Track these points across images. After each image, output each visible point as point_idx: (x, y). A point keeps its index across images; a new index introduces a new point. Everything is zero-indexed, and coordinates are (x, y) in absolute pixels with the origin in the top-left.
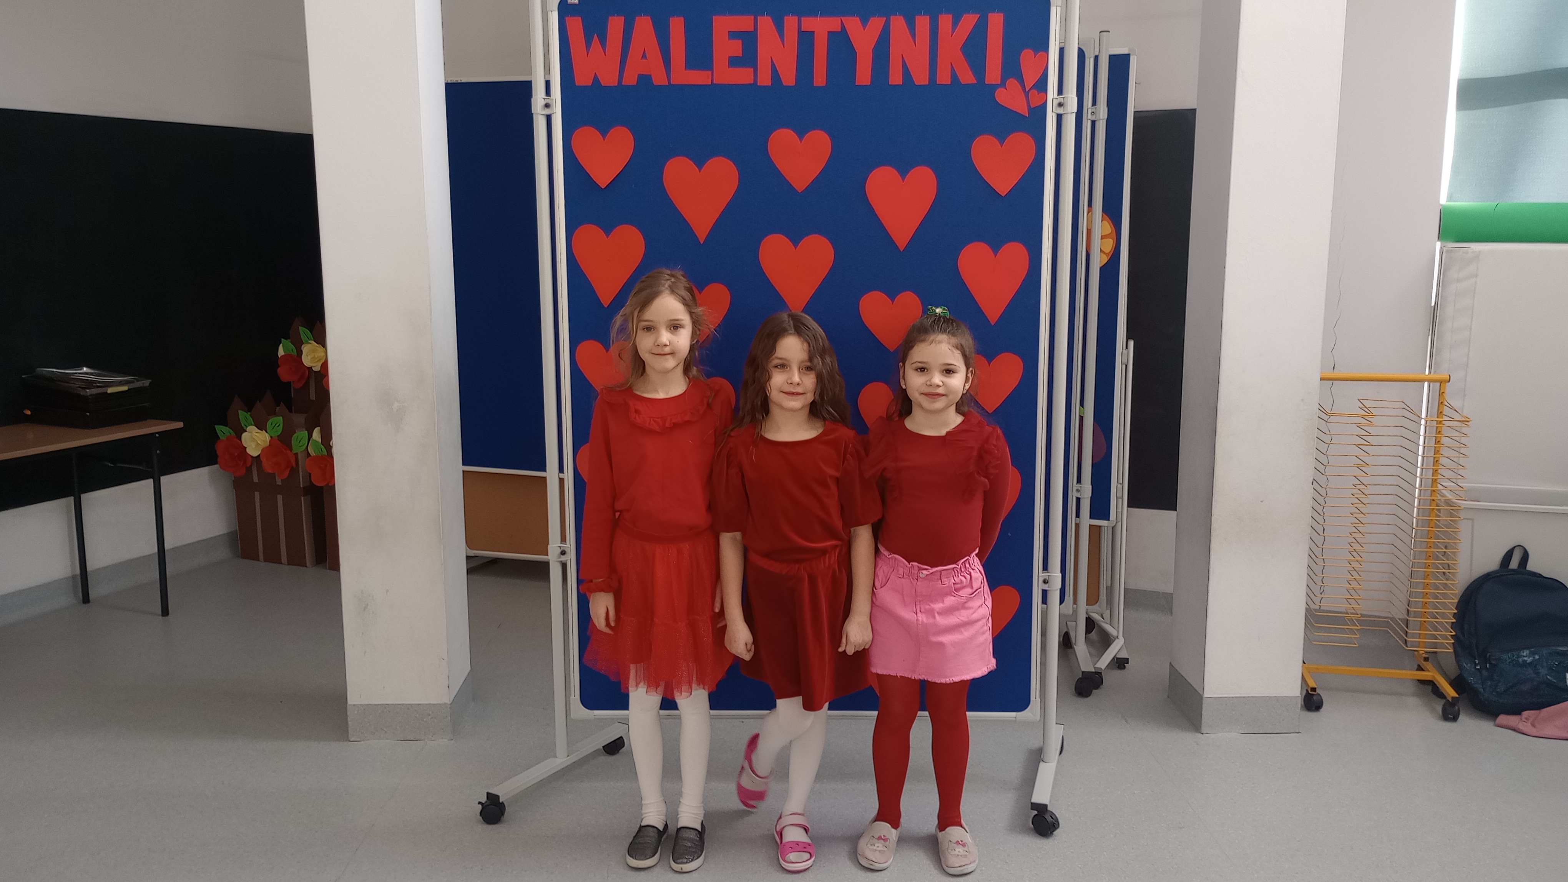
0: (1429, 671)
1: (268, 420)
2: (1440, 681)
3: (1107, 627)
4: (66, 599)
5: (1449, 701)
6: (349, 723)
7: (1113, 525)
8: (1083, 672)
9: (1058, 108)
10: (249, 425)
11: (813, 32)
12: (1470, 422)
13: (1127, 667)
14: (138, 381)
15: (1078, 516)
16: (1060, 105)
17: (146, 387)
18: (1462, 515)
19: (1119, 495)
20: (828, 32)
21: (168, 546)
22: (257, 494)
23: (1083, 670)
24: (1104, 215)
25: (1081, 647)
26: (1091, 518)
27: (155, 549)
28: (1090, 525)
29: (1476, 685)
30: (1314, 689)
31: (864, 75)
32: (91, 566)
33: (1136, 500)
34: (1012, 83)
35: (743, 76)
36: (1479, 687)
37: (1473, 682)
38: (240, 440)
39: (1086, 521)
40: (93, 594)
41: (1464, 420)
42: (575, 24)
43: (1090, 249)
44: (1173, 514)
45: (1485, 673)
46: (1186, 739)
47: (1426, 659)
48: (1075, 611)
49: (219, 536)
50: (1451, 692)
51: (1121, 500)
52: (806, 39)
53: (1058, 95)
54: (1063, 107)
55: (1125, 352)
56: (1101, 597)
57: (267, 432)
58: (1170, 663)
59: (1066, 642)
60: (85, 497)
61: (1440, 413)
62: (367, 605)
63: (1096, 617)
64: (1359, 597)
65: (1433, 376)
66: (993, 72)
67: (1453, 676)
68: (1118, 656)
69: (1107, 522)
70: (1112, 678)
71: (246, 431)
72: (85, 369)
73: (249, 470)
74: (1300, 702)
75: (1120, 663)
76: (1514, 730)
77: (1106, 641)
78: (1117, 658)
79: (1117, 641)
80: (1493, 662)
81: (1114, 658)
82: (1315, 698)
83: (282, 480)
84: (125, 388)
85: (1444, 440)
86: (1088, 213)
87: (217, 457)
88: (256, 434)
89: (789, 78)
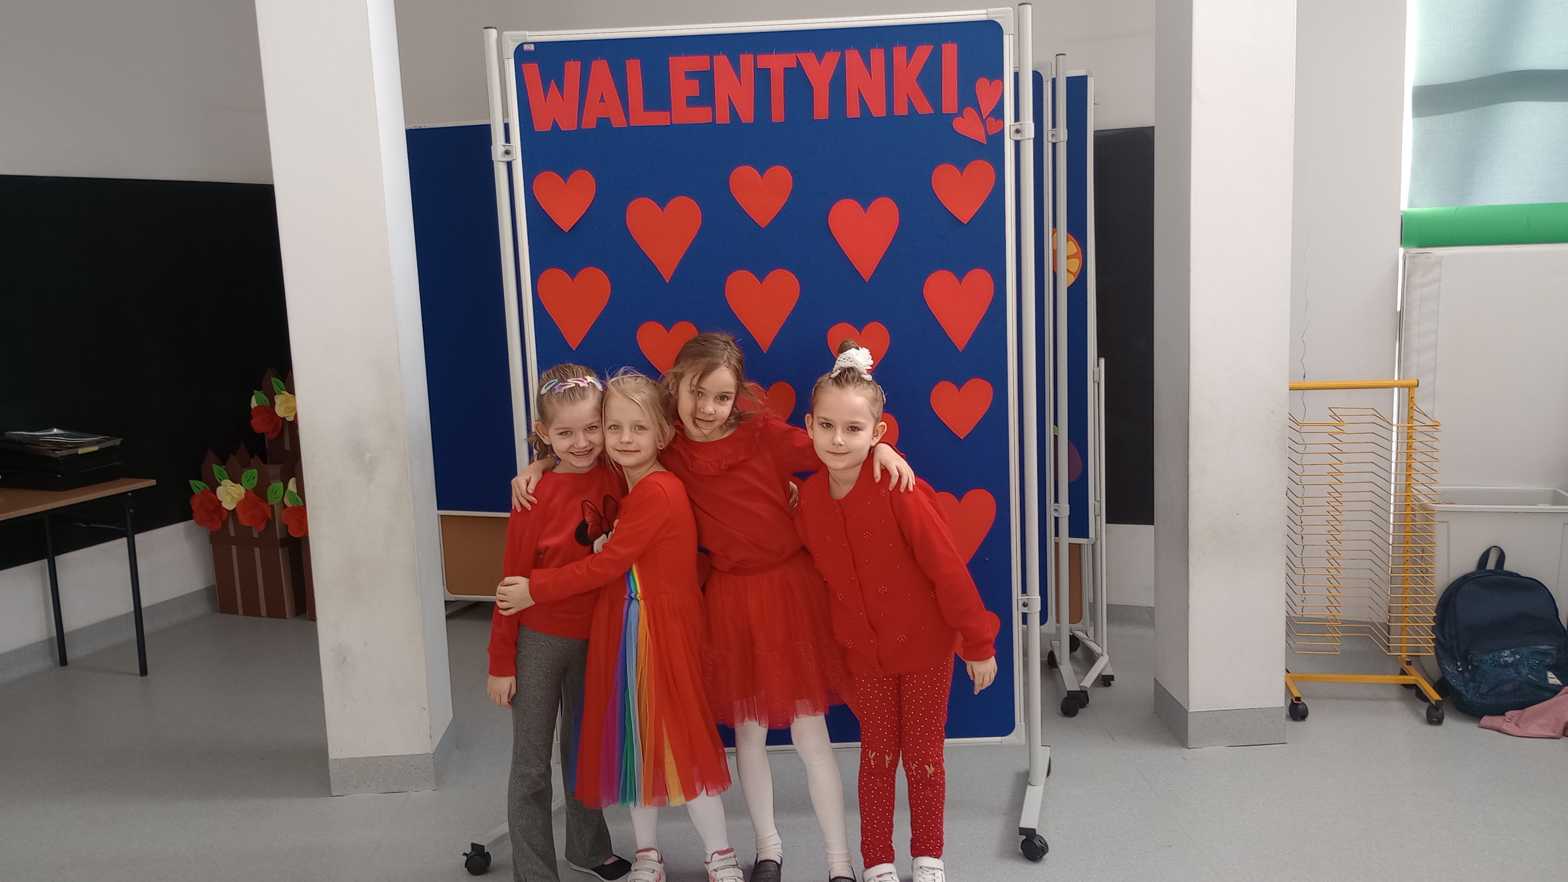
0: (1411, 675)
1: (243, 472)
2: (1423, 684)
3: (1092, 645)
4: (45, 662)
5: (1433, 704)
6: (332, 778)
7: (1092, 543)
8: (1068, 691)
9: (1015, 135)
10: (224, 479)
11: (770, 69)
12: (1440, 426)
13: (1112, 684)
14: (108, 440)
15: (1057, 535)
16: (1018, 131)
17: (117, 446)
18: (1437, 518)
19: (1097, 512)
20: (784, 68)
21: (144, 603)
22: (234, 548)
23: (1068, 690)
24: (1069, 235)
25: (1066, 667)
26: (1070, 536)
27: (131, 608)
28: (1069, 544)
29: (1458, 688)
30: (1298, 699)
31: (821, 110)
32: (67, 627)
33: (1115, 515)
34: (969, 112)
35: (700, 115)
36: (1461, 688)
37: (1456, 685)
38: (215, 494)
39: (1065, 539)
40: (70, 655)
41: (1435, 424)
42: (532, 70)
43: (1056, 270)
44: (1150, 528)
45: (1467, 675)
46: (1173, 754)
47: (1409, 663)
48: (1058, 629)
49: (197, 591)
50: (1434, 696)
51: (1099, 517)
52: (763, 76)
53: (1015, 122)
54: (1020, 134)
55: (1096, 370)
56: (1084, 615)
57: (242, 485)
58: (1155, 679)
59: (1050, 662)
60: (61, 560)
61: (1411, 418)
62: (346, 658)
63: (1080, 634)
64: (1339, 605)
65: (1401, 382)
66: (950, 104)
67: (1436, 679)
68: (1103, 674)
69: (1087, 539)
70: (1097, 696)
71: (221, 485)
72: (55, 431)
73: (225, 524)
74: (1285, 712)
75: (1106, 681)
76: (1499, 731)
77: (1091, 658)
78: (1102, 676)
79: (1101, 658)
80: (1475, 664)
81: (1099, 676)
82: (1300, 707)
83: (258, 533)
84: (96, 448)
85: (1416, 445)
86: (1053, 234)
87: (193, 511)
88: (231, 488)
89: (747, 115)
